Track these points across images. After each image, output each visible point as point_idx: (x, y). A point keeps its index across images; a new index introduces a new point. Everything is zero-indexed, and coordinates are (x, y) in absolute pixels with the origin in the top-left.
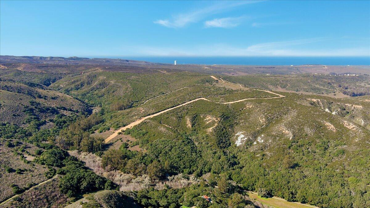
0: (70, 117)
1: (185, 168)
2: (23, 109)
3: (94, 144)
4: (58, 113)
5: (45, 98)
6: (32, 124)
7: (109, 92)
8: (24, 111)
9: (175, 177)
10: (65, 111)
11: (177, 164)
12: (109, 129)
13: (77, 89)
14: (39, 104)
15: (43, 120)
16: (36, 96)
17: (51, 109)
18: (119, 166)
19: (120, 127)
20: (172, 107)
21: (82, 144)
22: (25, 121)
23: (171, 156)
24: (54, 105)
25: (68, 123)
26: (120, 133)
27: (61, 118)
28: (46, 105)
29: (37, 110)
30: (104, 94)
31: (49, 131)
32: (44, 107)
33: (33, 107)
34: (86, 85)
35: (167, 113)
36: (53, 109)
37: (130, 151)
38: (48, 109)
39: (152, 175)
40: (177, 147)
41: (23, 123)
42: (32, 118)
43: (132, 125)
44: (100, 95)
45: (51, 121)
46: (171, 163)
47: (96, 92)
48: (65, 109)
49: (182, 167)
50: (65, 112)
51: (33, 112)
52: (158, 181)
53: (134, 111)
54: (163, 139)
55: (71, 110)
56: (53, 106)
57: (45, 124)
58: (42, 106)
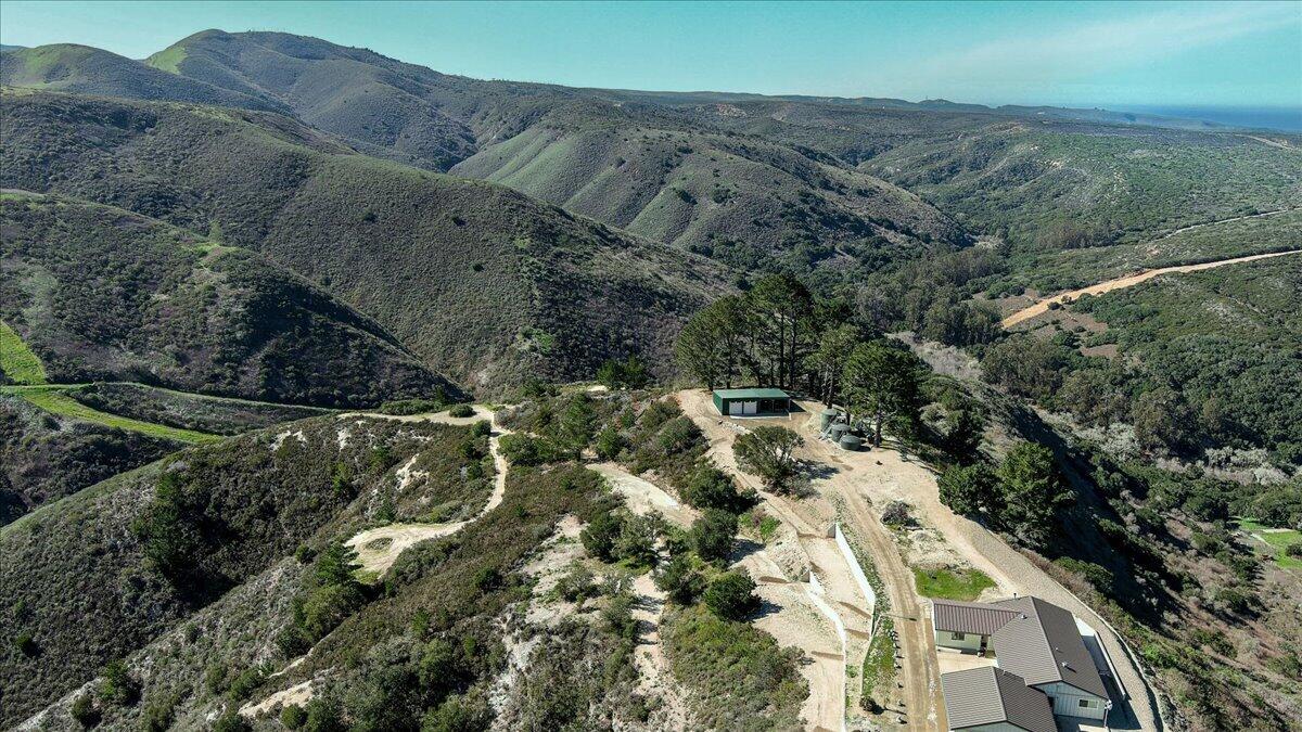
0: (903, 248)
1: (1283, 438)
2: (780, 209)
3: (967, 321)
4: (869, 233)
5: (840, 189)
6: (797, 251)
7: (1039, 196)
8: (782, 216)
9: (1234, 454)
10: (893, 232)
11: (1254, 421)
12: (1021, 292)
13: (937, 181)
14: (822, 200)
15: (827, 245)
16: (816, 181)
17: (852, 218)
18: (1039, 388)
19: (1060, 289)
20: (1279, 251)
21: (929, 314)
22: (781, 241)
23: (1236, 393)
24: (861, 210)
25: (895, 263)
26: (1055, 306)
27: (878, 247)
28: (841, 207)
29: (816, 217)
30: (1022, 201)
31: (840, 275)
32: (835, 212)
33: (806, 208)
34: (965, 169)
35: (1254, 265)
36: (858, 220)
37: (1080, 354)
38: (844, 219)
39: (1148, 430)
40: (1264, 368)
41: (776, 247)
42: (799, 236)
43: (1107, 287)
44: (1008, 203)
45: (849, 251)
46: (1231, 411)
47: (995, 194)
48: (891, 226)
49: (1271, 433)
50: (890, 235)
51: (804, 220)
52: (1166, 452)
53: (1121, 253)
54: (1214, 336)
55: (908, 232)
56: (859, 214)
57: (832, 257)
58: (831, 207)
